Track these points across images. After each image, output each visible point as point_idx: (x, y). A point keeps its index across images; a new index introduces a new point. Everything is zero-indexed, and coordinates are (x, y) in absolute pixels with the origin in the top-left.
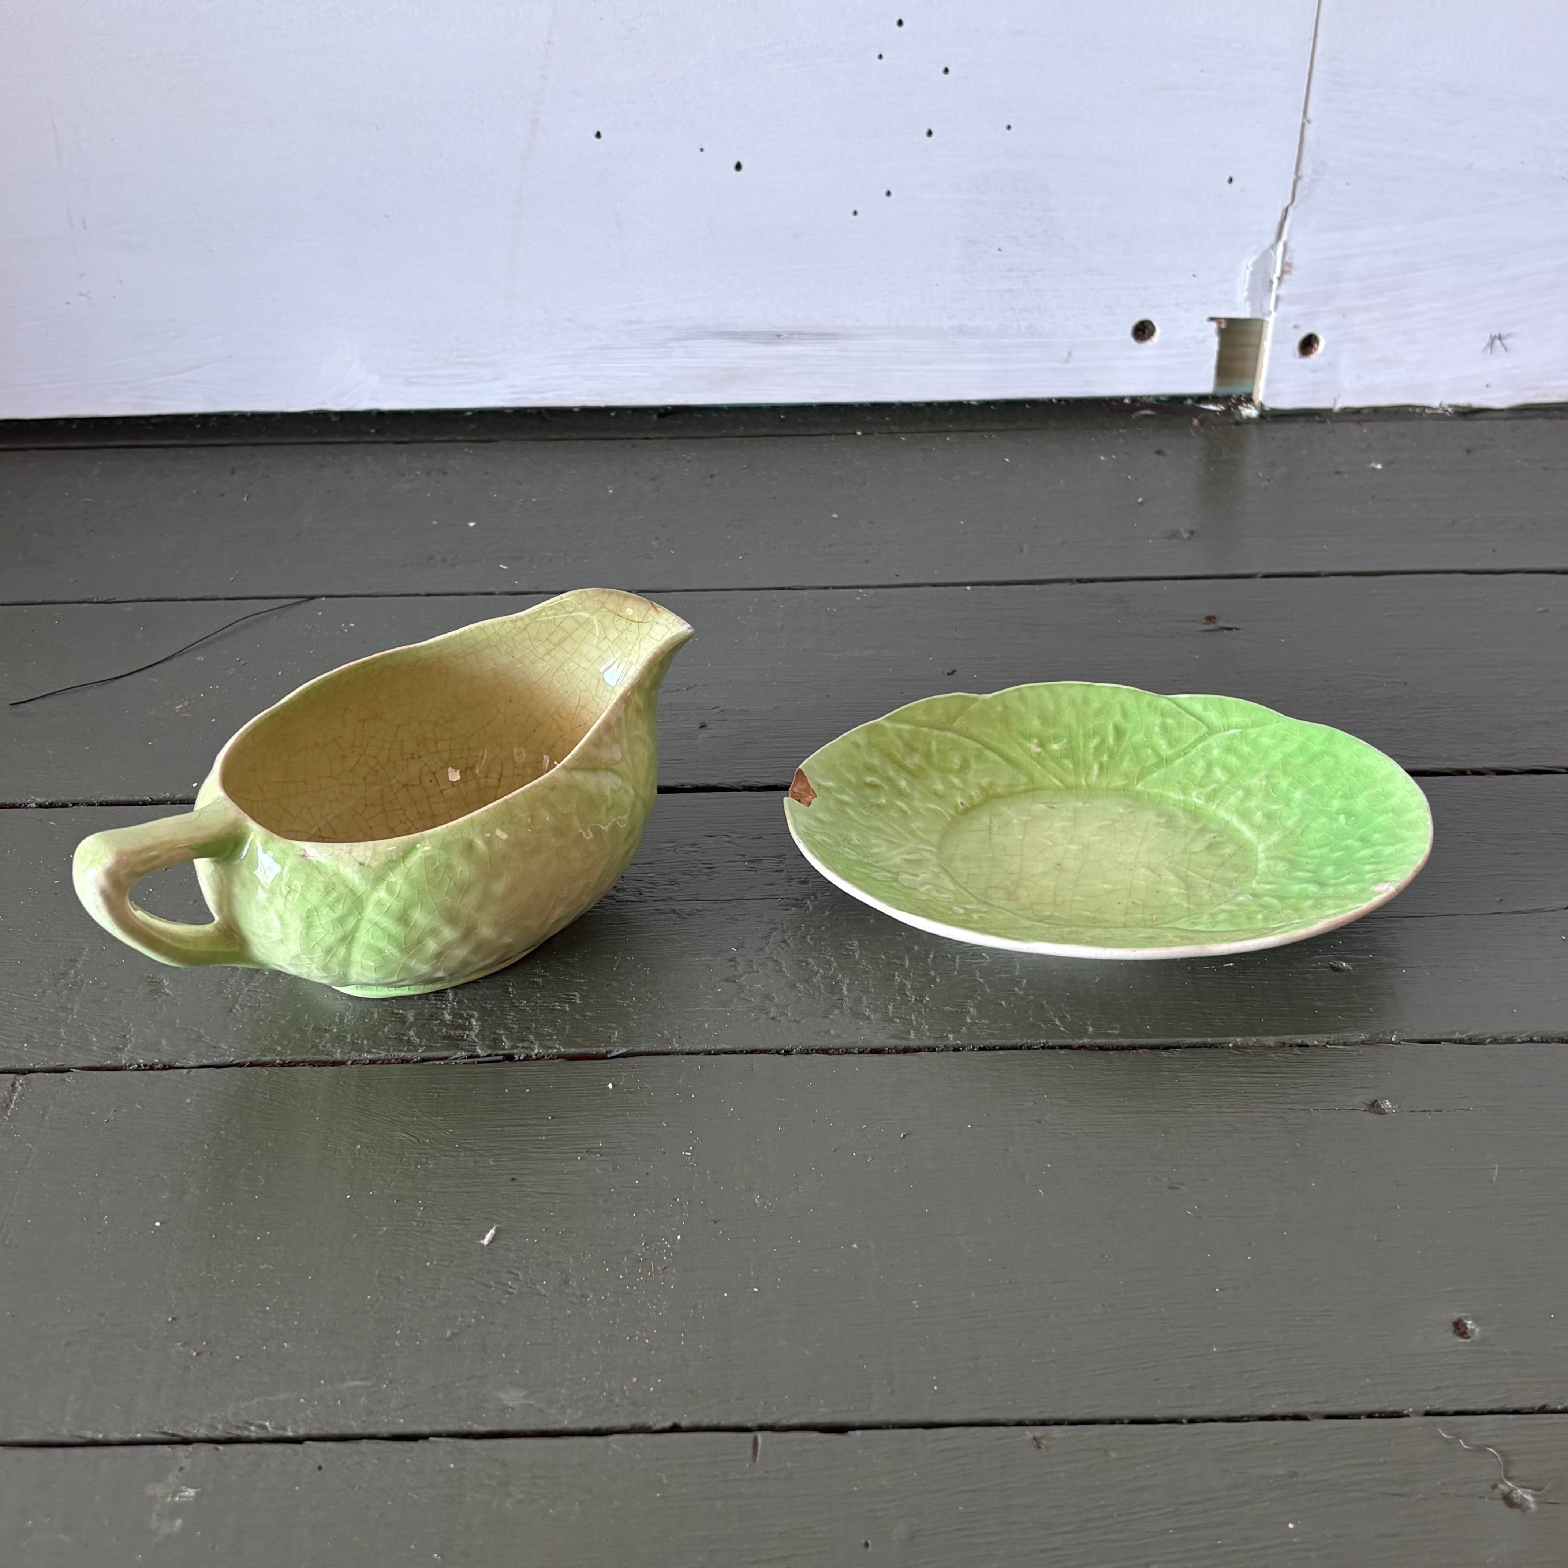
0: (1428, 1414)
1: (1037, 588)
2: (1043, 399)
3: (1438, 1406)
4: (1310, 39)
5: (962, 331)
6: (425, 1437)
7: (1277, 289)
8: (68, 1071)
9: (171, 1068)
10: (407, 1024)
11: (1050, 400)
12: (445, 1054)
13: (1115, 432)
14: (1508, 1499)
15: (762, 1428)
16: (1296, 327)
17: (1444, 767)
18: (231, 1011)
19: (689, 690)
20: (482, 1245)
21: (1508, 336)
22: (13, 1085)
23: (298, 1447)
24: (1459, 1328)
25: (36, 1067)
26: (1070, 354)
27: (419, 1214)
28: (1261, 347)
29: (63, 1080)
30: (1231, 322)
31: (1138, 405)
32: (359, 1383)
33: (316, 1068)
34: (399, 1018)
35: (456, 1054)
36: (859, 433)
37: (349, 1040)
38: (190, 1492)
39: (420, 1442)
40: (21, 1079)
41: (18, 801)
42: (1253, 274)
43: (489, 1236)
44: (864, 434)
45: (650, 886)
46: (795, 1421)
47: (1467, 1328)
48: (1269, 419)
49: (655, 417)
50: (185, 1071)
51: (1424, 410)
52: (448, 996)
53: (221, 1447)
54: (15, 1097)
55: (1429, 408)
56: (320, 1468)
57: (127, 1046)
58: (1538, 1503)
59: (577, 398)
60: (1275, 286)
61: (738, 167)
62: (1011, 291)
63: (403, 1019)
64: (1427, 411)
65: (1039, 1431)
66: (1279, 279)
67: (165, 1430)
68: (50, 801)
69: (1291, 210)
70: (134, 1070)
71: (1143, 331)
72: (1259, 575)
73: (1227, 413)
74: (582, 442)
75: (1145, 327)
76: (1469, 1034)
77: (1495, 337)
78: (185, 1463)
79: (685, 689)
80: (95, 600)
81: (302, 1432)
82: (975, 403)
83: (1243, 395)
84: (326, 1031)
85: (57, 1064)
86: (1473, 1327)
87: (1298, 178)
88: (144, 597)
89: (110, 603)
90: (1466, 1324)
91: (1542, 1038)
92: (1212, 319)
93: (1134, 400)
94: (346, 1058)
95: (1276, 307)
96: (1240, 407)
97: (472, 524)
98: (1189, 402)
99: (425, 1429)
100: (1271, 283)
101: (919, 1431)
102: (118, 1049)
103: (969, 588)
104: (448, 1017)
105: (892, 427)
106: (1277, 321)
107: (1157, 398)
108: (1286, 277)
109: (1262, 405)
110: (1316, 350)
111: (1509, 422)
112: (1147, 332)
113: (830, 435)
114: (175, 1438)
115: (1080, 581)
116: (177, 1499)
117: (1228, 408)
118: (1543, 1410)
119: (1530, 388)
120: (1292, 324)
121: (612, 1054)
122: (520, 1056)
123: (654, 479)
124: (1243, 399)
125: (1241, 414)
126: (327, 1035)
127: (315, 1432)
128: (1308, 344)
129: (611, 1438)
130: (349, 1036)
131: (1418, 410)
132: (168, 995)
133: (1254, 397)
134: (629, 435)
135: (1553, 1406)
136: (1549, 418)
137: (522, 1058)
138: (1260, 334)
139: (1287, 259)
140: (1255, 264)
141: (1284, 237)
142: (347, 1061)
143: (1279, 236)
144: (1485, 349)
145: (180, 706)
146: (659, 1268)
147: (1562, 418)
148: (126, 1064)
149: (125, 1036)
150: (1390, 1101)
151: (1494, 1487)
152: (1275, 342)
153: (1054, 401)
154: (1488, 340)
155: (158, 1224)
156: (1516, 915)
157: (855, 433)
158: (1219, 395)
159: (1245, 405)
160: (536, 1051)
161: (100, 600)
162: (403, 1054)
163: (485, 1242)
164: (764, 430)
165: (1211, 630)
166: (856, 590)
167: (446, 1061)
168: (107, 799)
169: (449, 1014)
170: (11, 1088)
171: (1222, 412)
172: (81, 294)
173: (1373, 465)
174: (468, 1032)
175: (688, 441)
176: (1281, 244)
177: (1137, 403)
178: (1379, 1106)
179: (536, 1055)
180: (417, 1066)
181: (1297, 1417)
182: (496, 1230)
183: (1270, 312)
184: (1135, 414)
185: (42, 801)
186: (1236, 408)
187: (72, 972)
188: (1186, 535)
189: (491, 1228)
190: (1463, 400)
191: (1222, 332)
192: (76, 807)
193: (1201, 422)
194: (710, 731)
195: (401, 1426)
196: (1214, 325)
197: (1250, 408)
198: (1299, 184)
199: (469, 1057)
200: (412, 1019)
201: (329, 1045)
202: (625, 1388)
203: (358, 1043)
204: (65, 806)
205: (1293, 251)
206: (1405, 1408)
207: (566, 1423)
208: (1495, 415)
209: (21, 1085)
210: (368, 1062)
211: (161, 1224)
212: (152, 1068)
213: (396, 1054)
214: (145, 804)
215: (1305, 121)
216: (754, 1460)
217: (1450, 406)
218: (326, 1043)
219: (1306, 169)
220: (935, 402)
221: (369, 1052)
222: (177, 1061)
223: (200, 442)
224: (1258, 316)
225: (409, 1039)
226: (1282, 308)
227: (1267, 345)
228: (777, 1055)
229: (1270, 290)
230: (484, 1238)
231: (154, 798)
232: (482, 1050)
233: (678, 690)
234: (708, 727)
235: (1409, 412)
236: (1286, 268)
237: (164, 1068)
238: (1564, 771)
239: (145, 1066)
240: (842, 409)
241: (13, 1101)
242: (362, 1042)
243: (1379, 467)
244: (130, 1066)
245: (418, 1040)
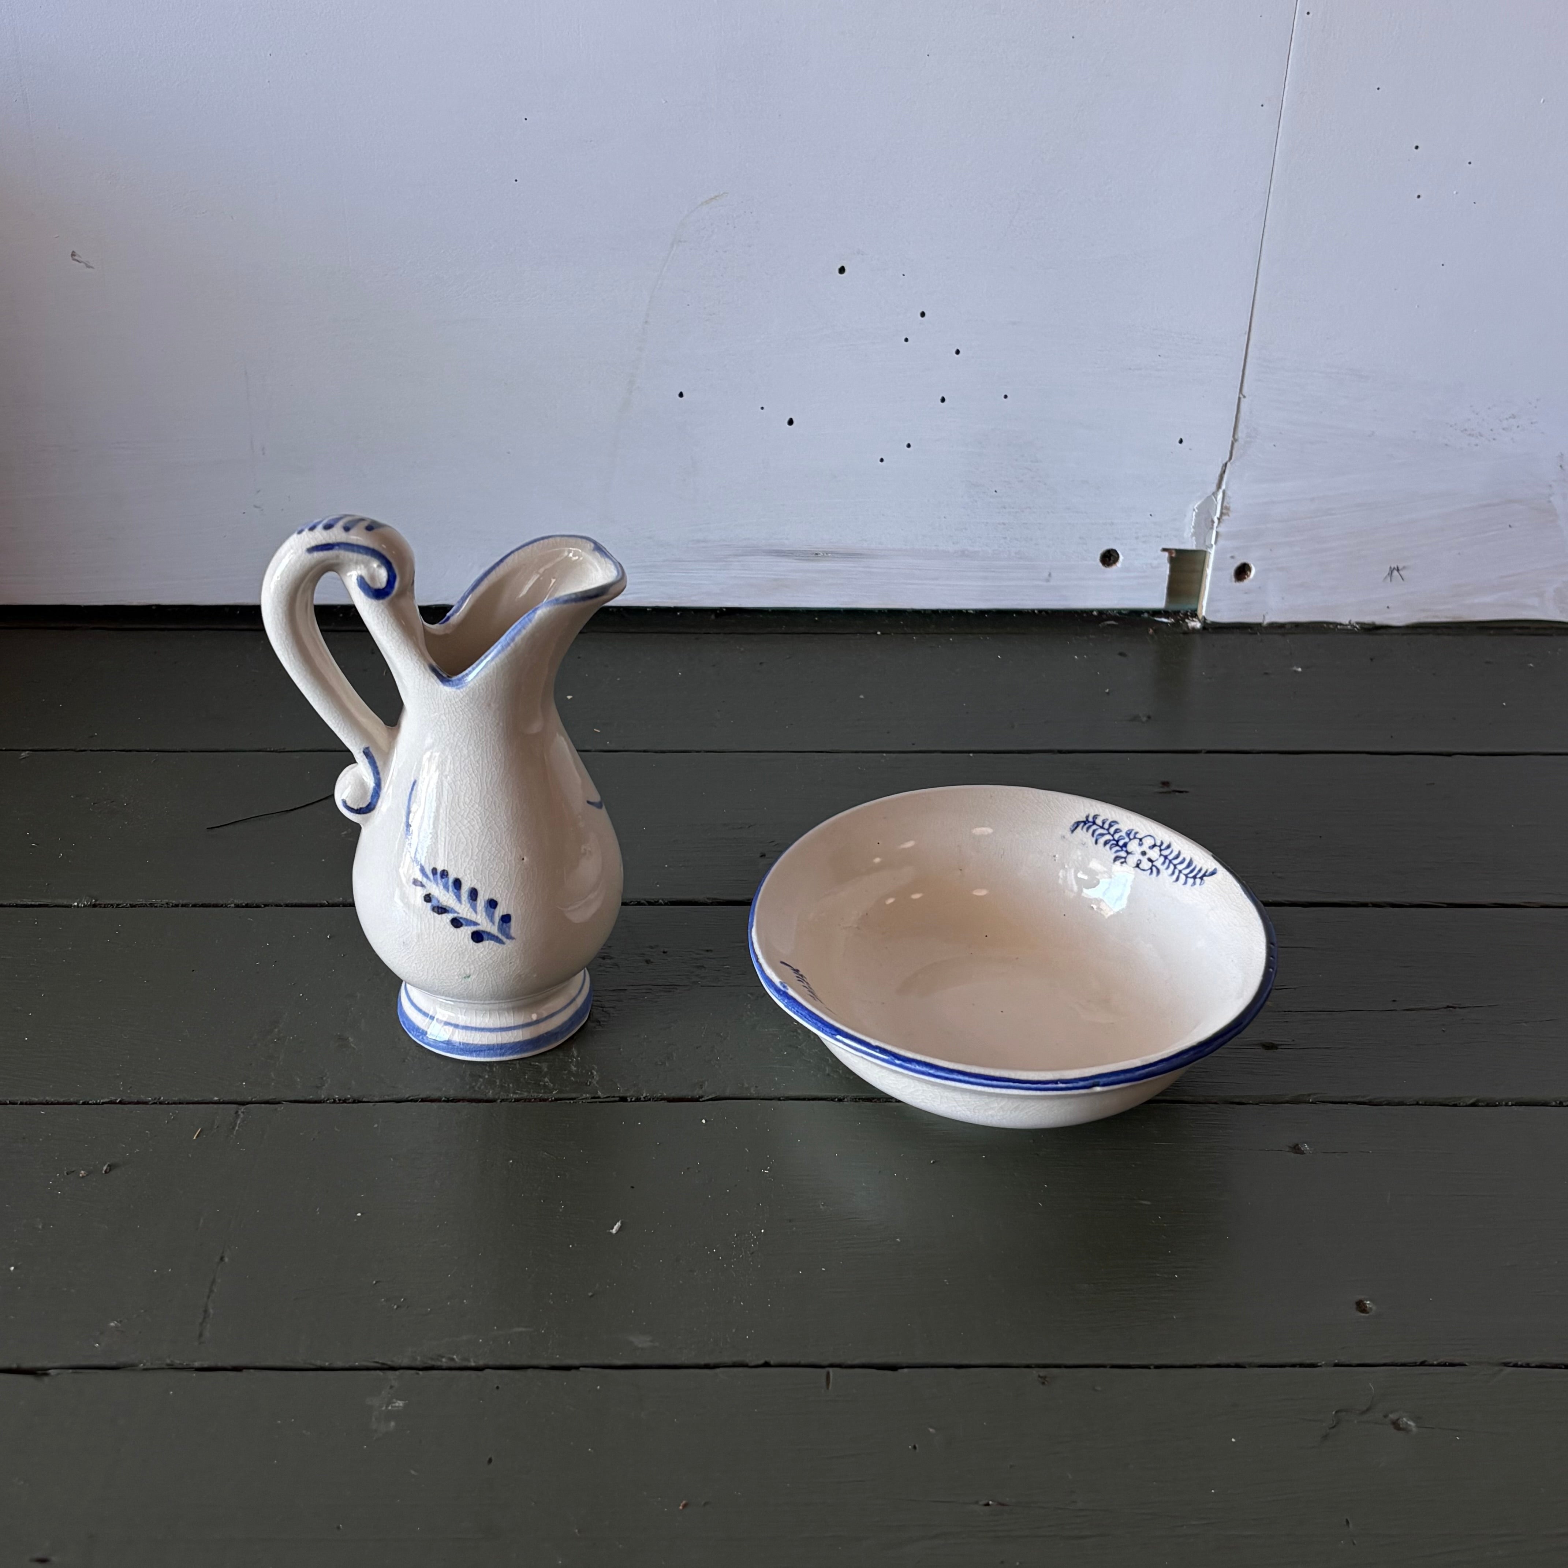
0: (1336, 1365)
1: (1027, 756)
2: (1028, 610)
3: (1343, 1359)
4: (1245, 334)
5: (963, 554)
6: (577, 1368)
7: (1217, 527)
8: (279, 1103)
9: (360, 1102)
10: (543, 1073)
11: (1033, 611)
12: (574, 1095)
13: (1085, 638)
14: (1396, 1424)
15: (832, 1366)
16: (1232, 557)
17: (1351, 900)
18: (404, 1061)
19: (751, 828)
20: (611, 1233)
21: (1404, 568)
22: (237, 1112)
23: (479, 1373)
24: (1360, 1306)
25: (253, 1100)
26: (1050, 575)
27: (561, 1210)
28: (1205, 573)
29: (276, 1109)
30: (1179, 551)
31: (1104, 616)
32: (523, 1329)
33: (474, 1104)
34: (536, 1068)
35: (582, 1095)
36: (879, 633)
37: (498, 1084)
38: (400, 1404)
39: (573, 1371)
40: (243, 1108)
41: (221, 902)
42: (1197, 515)
43: (616, 1227)
44: (882, 633)
45: (726, 975)
46: (857, 1362)
47: (1366, 1307)
48: (1210, 630)
49: (713, 617)
50: (371, 1104)
51: (1337, 626)
52: (573, 1053)
53: (421, 1373)
54: (239, 1122)
55: (1341, 624)
56: (498, 1388)
57: (324, 1086)
58: (1418, 1427)
59: (652, 600)
60: (1216, 524)
61: (791, 422)
62: (1004, 524)
63: (539, 1070)
64: (1339, 627)
65: (1043, 1372)
66: (1219, 519)
67: (377, 1360)
68: (246, 903)
69: (1229, 465)
70: (330, 1103)
71: (1109, 558)
72: (1203, 751)
73: (1176, 624)
74: (655, 635)
75: (1111, 555)
76: (1368, 1098)
77: (1394, 568)
78: (395, 1384)
79: (747, 827)
80: (268, 750)
81: (481, 1363)
82: (972, 612)
83: (1190, 611)
84: (480, 1077)
85: (271, 1097)
86: (1370, 1306)
87: (1235, 440)
88: (308, 748)
89: (280, 752)
90: (1365, 1303)
91: (1425, 1102)
92: (1164, 550)
93: (1101, 612)
94: (497, 1097)
95: (1216, 542)
96: (1187, 621)
97: (569, 697)
98: (1146, 615)
99: (576, 1362)
100: (1213, 522)
101: (952, 1370)
102: (318, 1087)
103: (971, 755)
104: (574, 1068)
105: (905, 629)
106: (1216, 552)
107: (1119, 611)
108: (1225, 517)
109: (1205, 619)
110: (1248, 576)
111: (1405, 637)
112: (1112, 558)
113: (857, 633)
114: (385, 1367)
115: (1060, 752)
116: (390, 1408)
117: (1177, 621)
118: (1423, 1364)
119: (1423, 610)
120: (1229, 555)
121: (703, 1099)
122: (632, 1099)
123: (714, 666)
124: (1189, 614)
125: (1188, 627)
126: (481, 1080)
127: (491, 1363)
128: (1242, 572)
129: (718, 1370)
130: (498, 1081)
131: (1331, 626)
132: (354, 1048)
133: (1199, 613)
134: (692, 630)
135: (1431, 1362)
136: (1438, 634)
137: (633, 1100)
138: (1203, 563)
139: (1225, 504)
140: (1199, 508)
141: (1223, 487)
142: (497, 1099)
143: (1219, 486)
144: (1386, 578)
145: (345, 832)
146: (748, 1252)
147: (1449, 635)
148: (325, 1098)
149: (322, 1078)
150: (1307, 1145)
151: (1386, 1416)
152: (1214, 569)
153: (1036, 612)
154: (1388, 570)
155: (359, 1214)
156: (1408, 1012)
157: (876, 633)
158: (1170, 611)
159: (1190, 618)
160: (644, 1095)
161: (272, 749)
162: (541, 1095)
163: (614, 1231)
164: (802, 629)
165: (1166, 793)
166: (881, 754)
167: (575, 1101)
168: (291, 902)
169: (575, 1067)
170: (235, 1115)
171: (1172, 624)
172: (255, 507)
173: (1295, 668)
174: (590, 1080)
175: (741, 636)
176: (1221, 492)
177: (1103, 614)
178: (1299, 1149)
179: (644, 1098)
180: (553, 1103)
181: (1237, 1366)
182: (621, 1223)
183: (1212, 545)
184: (1102, 623)
185: (240, 903)
186: (1184, 621)
187: (276, 1030)
188: (1144, 719)
189: (618, 1221)
190: (1368, 619)
191: (1172, 560)
192: (267, 908)
193: (1155, 631)
194: (768, 860)
195: (557, 1360)
196: (1166, 554)
197: (1195, 621)
198: (1236, 445)
199: (592, 1098)
200: (546, 1070)
201: (483, 1087)
202: (727, 1336)
203: (505, 1087)
204: (258, 906)
205: (1230, 498)
206: (1319, 1361)
207: (682, 1360)
208: (1394, 631)
209: (243, 1112)
210: (513, 1100)
211: (362, 1214)
212: (345, 1101)
213: (536, 1095)
214: (322, 906)
215: (1241, 396)
216: (828, 1388)
217: (1357, 623)
218: (481, 1085)
219: (1240, 434)
220: (940, 610)
221: (514, 1093)
222: (364, 1097)
223: (344, 628)
224: (1204, 548)
225: (545, 1084)
226: (1221, 542)
227: (1209, 571)
228: (832, 1102)
229: (1212, 528)
230: (612, 1228)
231: (330, 901)
232: (602, 1093)
233: (741, 828)
234: (767, 856)
235: (1324, 627)
236: (1224, 511)
237: (354, 1102)
238: (1445, 906)
239: (339, 1100)
240: (865, 614)
241: (238, 1125)
242: (509, 1085)
243: (1300, 670)
244: (327, 1100)
245: (552, 1085)
